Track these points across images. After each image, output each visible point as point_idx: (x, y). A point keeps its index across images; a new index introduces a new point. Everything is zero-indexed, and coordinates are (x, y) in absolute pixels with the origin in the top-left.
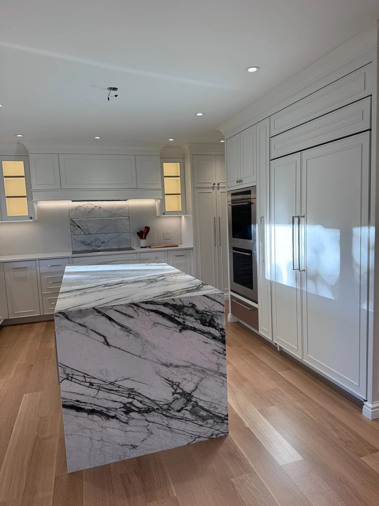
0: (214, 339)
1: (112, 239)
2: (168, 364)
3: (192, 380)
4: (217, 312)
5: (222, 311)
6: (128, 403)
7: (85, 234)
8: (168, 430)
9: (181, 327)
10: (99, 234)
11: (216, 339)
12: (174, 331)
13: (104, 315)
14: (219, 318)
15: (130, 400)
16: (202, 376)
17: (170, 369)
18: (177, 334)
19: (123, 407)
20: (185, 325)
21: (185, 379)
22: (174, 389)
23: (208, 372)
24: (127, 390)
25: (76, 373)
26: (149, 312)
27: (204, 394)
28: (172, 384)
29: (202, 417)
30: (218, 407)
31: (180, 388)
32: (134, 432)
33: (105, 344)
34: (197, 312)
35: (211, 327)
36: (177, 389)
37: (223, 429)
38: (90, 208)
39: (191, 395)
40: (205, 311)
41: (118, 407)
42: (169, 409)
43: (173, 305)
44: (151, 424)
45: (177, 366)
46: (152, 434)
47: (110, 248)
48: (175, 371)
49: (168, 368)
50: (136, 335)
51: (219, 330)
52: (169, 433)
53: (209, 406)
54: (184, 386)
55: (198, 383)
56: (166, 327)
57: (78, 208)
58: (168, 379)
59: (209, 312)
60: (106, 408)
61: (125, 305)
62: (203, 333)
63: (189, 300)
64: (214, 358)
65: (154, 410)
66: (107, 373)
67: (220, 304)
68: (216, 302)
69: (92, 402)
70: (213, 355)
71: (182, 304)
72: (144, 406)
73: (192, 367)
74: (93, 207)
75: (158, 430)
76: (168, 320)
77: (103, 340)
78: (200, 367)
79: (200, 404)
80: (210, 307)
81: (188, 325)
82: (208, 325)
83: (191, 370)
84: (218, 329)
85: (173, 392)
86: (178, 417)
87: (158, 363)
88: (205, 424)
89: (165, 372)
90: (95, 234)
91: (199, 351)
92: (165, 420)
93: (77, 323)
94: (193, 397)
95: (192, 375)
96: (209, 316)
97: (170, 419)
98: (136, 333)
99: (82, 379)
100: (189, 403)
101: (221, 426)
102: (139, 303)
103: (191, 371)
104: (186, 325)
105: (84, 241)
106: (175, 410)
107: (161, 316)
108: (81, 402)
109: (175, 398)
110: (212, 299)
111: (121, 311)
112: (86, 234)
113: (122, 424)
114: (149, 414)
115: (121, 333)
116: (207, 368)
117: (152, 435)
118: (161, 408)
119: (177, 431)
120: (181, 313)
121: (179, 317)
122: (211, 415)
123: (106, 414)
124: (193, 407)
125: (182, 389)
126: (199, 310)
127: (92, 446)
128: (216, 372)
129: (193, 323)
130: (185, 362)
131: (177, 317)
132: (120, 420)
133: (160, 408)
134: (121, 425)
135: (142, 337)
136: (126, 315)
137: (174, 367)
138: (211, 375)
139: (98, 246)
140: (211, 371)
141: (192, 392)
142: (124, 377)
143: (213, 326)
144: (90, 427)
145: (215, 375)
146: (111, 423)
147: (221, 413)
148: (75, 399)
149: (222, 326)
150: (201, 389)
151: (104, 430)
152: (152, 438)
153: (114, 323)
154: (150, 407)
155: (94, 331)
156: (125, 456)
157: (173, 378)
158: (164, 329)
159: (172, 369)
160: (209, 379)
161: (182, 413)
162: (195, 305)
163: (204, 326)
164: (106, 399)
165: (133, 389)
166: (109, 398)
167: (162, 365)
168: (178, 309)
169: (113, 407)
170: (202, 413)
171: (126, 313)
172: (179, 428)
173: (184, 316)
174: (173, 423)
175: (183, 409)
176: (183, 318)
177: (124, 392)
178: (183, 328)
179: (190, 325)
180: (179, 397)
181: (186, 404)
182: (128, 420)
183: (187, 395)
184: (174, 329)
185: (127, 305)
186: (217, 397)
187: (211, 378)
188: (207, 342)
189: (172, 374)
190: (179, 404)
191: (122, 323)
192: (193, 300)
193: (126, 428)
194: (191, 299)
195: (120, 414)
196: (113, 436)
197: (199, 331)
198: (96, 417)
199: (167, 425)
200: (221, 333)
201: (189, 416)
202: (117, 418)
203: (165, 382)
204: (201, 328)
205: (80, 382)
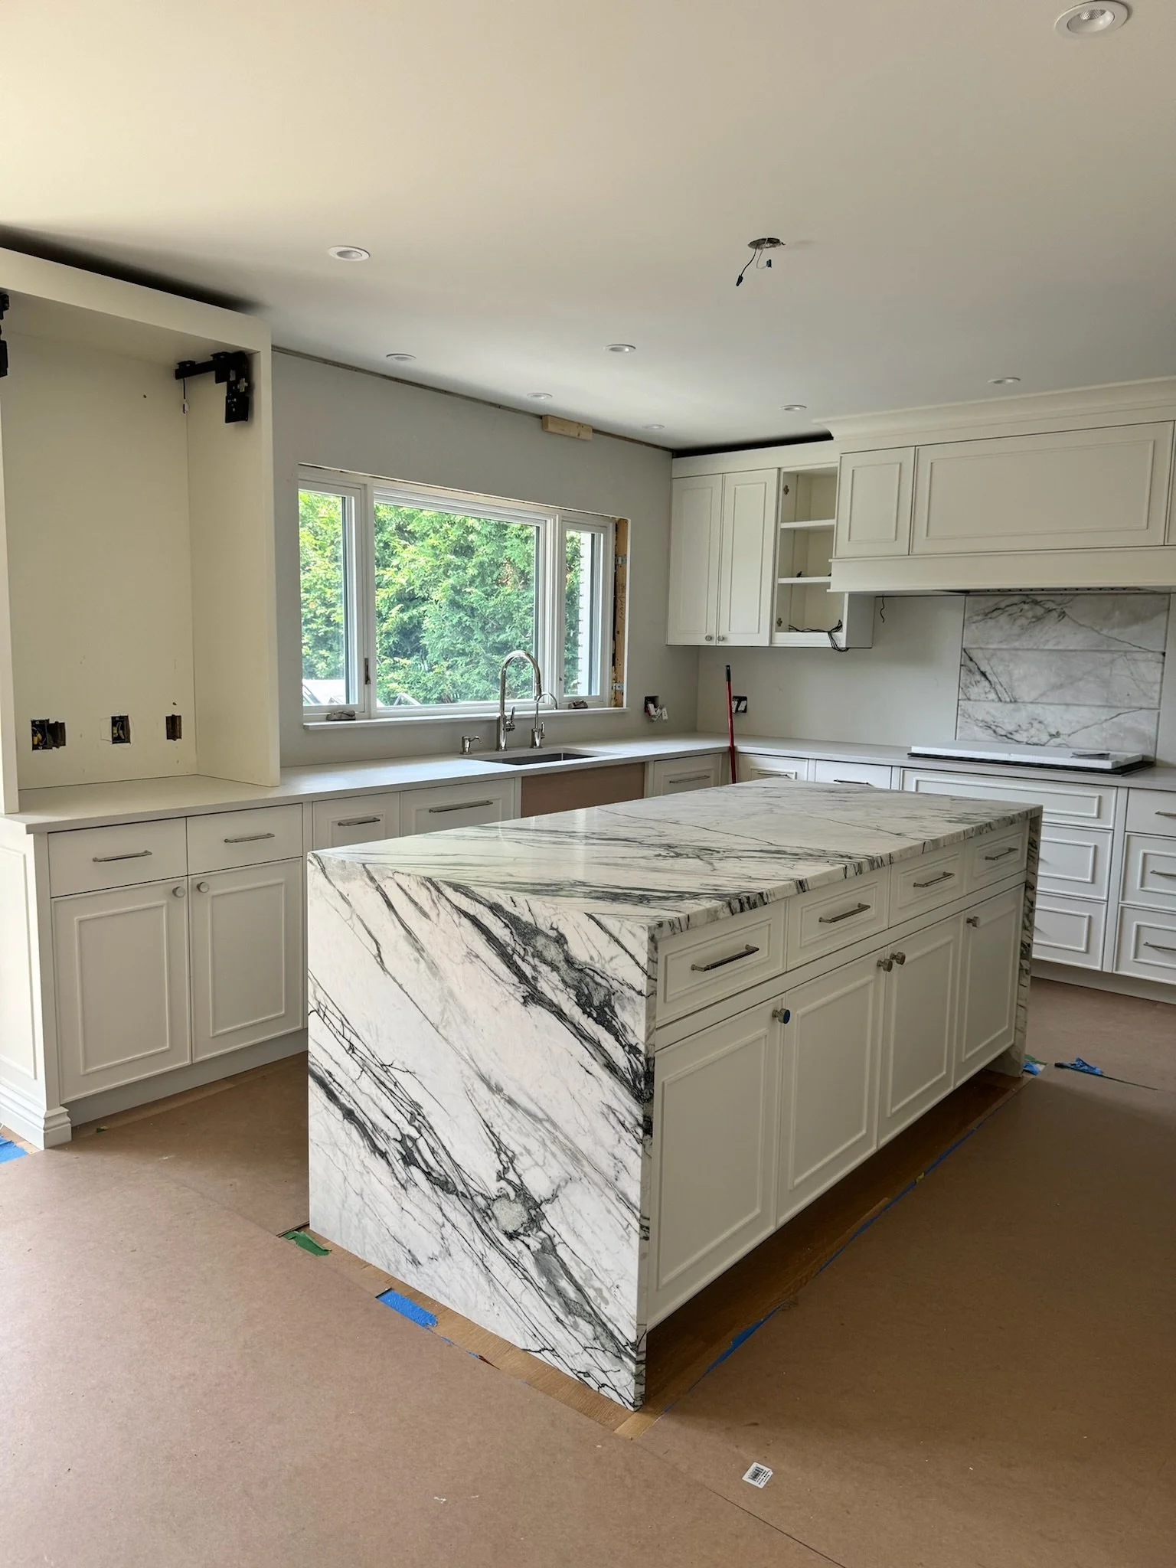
0: (611, 1072)
1: (1088, 727)
2: (493, 1083)
3: (544, 1164)
4: (622, 985)
5: (637, 988)
6: (411, 1138)
7: (1001, 701)
8: (482, 1271)
9: (527, 991)
10: (1043, 705)
11: (616, 1073)
12: (510, 993)
13: (378, 888)
14: (629, 1008)
15: (414, 1134)
16: (571, 1169)
17: (497, 1098)
18: (516, 1006)
19: (400, 1142)
20: (536, 989)
21: (529, 1152)
22: (501, 1161)
23: (588, 1169)
24: (410, 1103)
25: (331, 1007)
26: (460, 917)
27: (573, 1230)
28: (498, 1147)
29: (565, 1297)
30: (610, 1303)
31: (514, 1170)
32: (416, 1223)
33: (377, 962)
34: (569, 961)
35: (604, 1029)
36: (509, 1168)
37: (619, 1380)
38: (1030, 615)
39: (540, 1209)
40: (590, 969)
41: (392, 1135)
42: (488, 1215)
43: (513, 917)
44: (448, 1225)
45: (510, 1101)
46: (450, 1255)
48: (506, 1110)
49: (491, 1093)
50: (432, 968)
51: (627, 1048)
52: (483, 1281)
53: (583, 1275)
54: (524, 1171)
55: (559, 1186)
56: (493, 975)
57: (989, 616)
58: (490, 1125)
59: (601, 977)
60: (371, 1123)
61: (415, 878)
62: (580, 1034)
63: (550, 917)
64: (607, 1133)
65: (454, 1191)
66: (377, 1035)
67: (634, 963)
68: (624, 952)
69: (351, 1094)
70: (602, 1122)
71: (533, 923)
72: (438, 1168)
73: (547, 1125)
74: (1040, 611)
75: (462, 1254)
76: (498, 955)
77: (375, 952)
78: (567, 1137)
79: (561, 1250)
80: (603, 962)
81: (544, 991)
82: (595, 1015)
83: (544, 1133)
84: (624, 1043)
85: (499, 1171)
86: (507, 1252)
87: (472, 1068)
88: (572, 1326)
89: (485, 1102)
90: (1032, 703)
91: (568, 1088)
92: (477, 1239)
93: (338, 891)
94: (545, 1220)
95: (546, 1150)
96: (599, 987)
97: (488, 1244)
98: (433, 963)
99: (338, 1024)
100: (535, 1230)
101: (613, 1365)
102: (442, 884)
103: (545, 1138)
104: (539, 989)
106: (500, 1228)
107: (484, 937)
108: (334, 1081)
109: (504, 1192)
110: (611, 935)
111: (408, 891)
112: (1003, 699)
113: (396, 1183)
114: (447, 1197)
115: (406, 948)
116: (585, 1152)
117: (450, 1258)
118: (472, 1199)
119: (502, 1291)
120: (530, 949)
121: (524, 960)
122: (588, 1309)
123: (371, 1137)
124: (543, 1249)
125: (519, 1176)
126: (575, 958)
127: (346, 1197)
128: (611, 1184)
129: (556, 991)
130: (532, 1100)
131: (519, 955)
132: (393, 1173)
133: (469, 1196)
134: (395, 1186)
135: (442, 978)
136: (416, 904)
137: (505, 1100)
138: (596, 1184)
140: (596, 1169)
141: (542, 1202)
142: (403, 1063)
143: (610, 1029)
144: (344, 1149)
145: (607, 1191)
146: (377, 1165)
147: (615, 1325)
148: (327, 1068)
149: (634, 1038)
150: (566, 1209)
151: (365, 1172)
152: (448, 1266)
153: (394, 917)
154: (450, 1177)
155: (362, 921)
156: (398, 1269)
157: (502, 1132)
158: (488, 978)
159: (500, 1101)
160: (590, 1193)
161: (515, 1246)
162: (565, 939)
163: (586, 1016)
164: (372, 1099)
165: (420, 1106)
166: (378, 1102)
167: (479, 1079)
168: (522, 935)
169: (383, 1128)
170: (564, 1283)
171: (416, 899)
172: (507, 1286)
173: (536, 959)
174: (494, 1258)
175: (519, 1238)
176: (533, 964)
177: (404, 1104)
178: (530, 994)
179: (550, 994)
180: (512, 1195)
181: (527, 1229)
182: (406, 1181)
183: (530, 1202)
184: (511, 989)
185: (419, 879)
186: (606, 1262)
187: (594, 1191)
188: (590, 1071)
189: (499, 1116)
190: (511, 1215)
191: (408, 922)
192: (559, 920)
193: (403, 1198)
194: (554, 915)
195: (394, 1156)
196: (380, 1203)
197: (572, 1023)
198: (355, 1134)
199: (482, 1258)
200: (632, 1060)
201: (533, 1272)
202: (388, 1160)
203: (483, 1132)
204: (577, 1018)
205: (334, 1031)
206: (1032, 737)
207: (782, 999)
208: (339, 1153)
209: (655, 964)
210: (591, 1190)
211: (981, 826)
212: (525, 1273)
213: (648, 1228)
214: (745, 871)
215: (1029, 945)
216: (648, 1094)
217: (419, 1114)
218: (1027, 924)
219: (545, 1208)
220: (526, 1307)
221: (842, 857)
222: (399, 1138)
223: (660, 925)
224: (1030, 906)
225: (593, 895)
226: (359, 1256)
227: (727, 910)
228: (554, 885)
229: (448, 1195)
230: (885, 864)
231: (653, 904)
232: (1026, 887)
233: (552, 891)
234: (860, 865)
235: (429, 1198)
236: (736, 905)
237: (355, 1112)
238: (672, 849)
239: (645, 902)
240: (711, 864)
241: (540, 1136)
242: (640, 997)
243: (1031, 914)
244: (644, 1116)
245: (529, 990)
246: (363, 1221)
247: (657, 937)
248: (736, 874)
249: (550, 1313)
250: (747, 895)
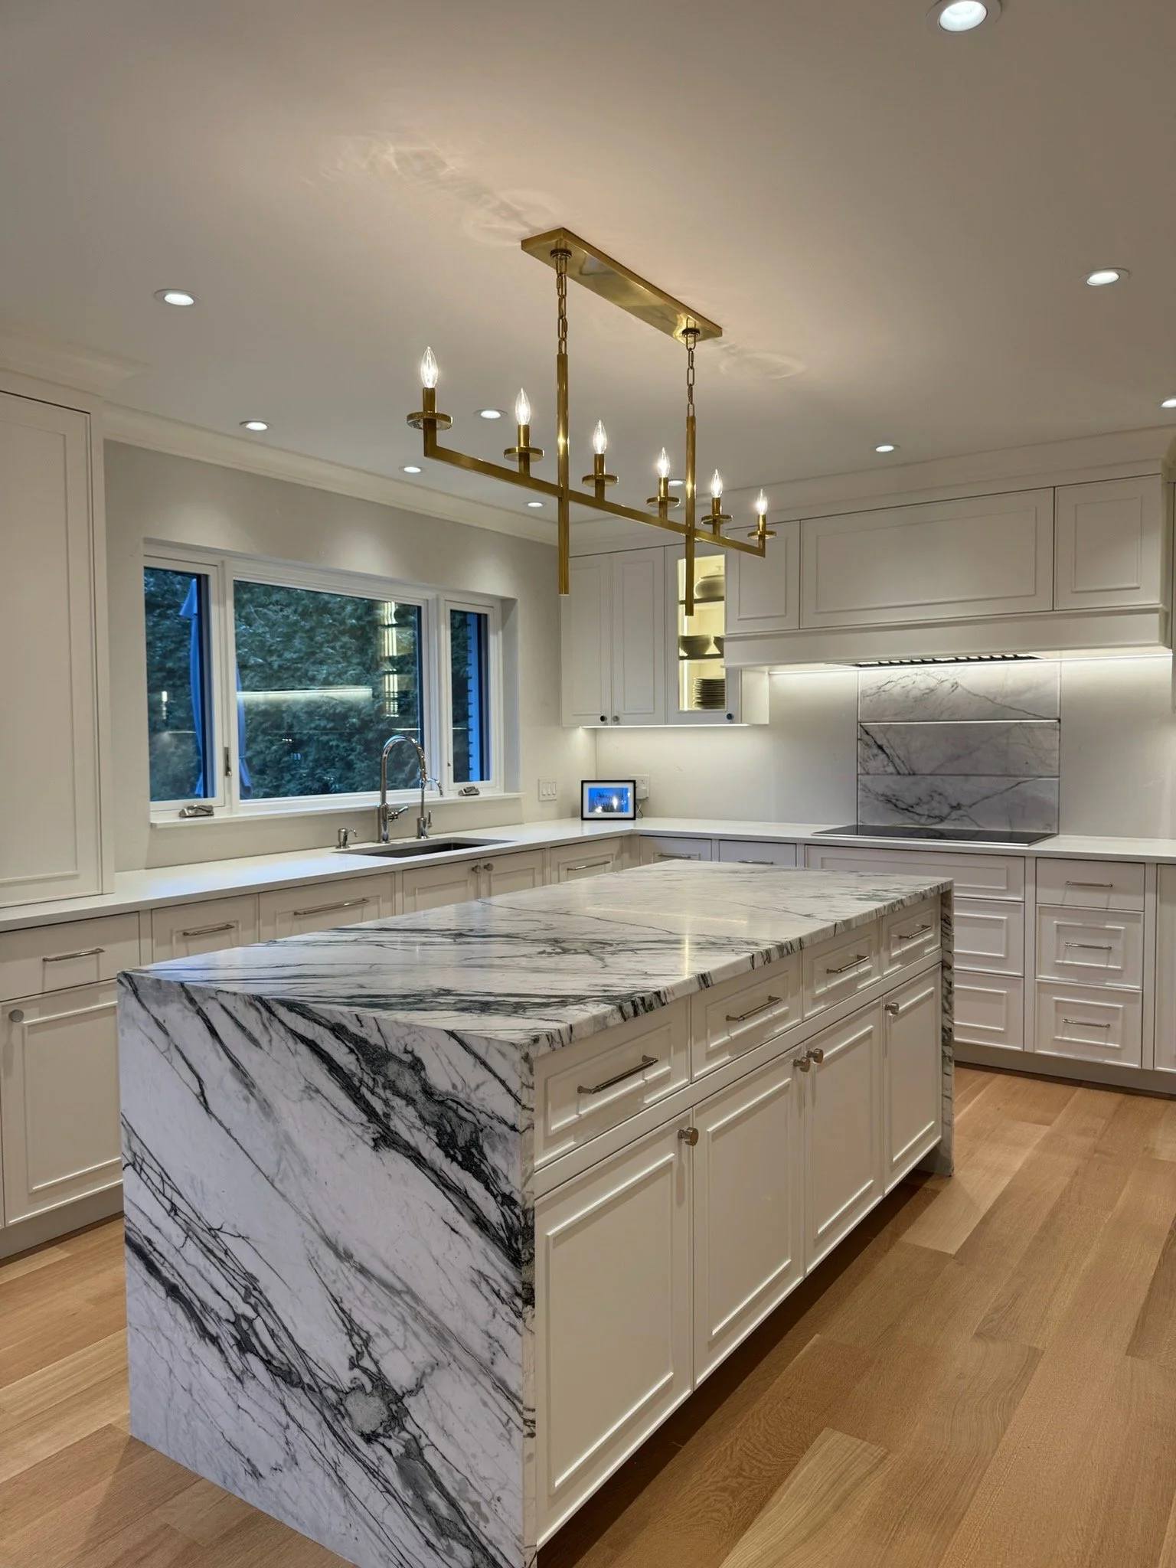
0: (481, 1228)
1: (987, 798)
2: (341, 1249)
3: (405, 1347)
4: (492, 1119)
5: (510, 1122)
6: (244, 1317)
7: (899, 774)
8: (335, 1483)
9: (378, 1132)
10: (942, 777)
11: (488, 1230)
12: (358, 1136)
13: (200, 1012)
14: (500, 1147)
15: (251, 1314)
16: (436, 1352)
17: (345, 1267)
18: (365, 1151)
19: (233, 1323)
20: (388, 1128)
21: (386, 1332)
22: (353, 1345)
23: (457, 1351)
24: (243, 1275)
25: (148, 1159)
26: (296, 1043)
27: (443, 1428)
28: (349, 1327)
29: (436, 1514)
30: (490, 1520)
31: (370, 1354)
32: (255, 1424)
33: (201, 1102)
34: (428, 1091)
35: (470, 1175)
36: (363, 1352)
38: (923, 686)
39: (402, 1403)
40: (453, 1100)
41: (224, 1316)
42: (340, 1412)
43: (358, 1040)
44: (293, 1426)
45: (362, 1270)
46: (297, 1464)
47: (977, 829)
48: (358, 1282)
49: (338, 1260)
50: (265, 1108)
51: (499, 1199)
52: (336, 1495)
53: (458, 1488)
54: (381, 1356)
55: (424, 1374)
56: (336, 1114)
57: (883, 689)
58: (339, 1300)
59: (467, 1110)
60: (199, 1300)
61: (242, 997)
62: (443, 1183)
63: (403, 1038)
64: (479, 1305)
65: (299, 1384)
66: (203, 1193)
67: (504, 1090)
68: (491, 1076)
69: (174, 1265)
70: (475, 1291)
71: (384, 1046)
72: (279, 1355)
73: (407, 1298)
74: (932, 683)
75: (311, 1463)
76: (342, 1087)
77: (197, 1090)
78: (431, 1313)
79: (429, 1455)
80: (468, 1090)
81: (398, 1131)
82: (460, 1159)
83: (403, 1308)
84: (495, 1192)
85: (352, 1357)
86: (364, 1458)
87: (314, 1229)
88: (445, 1552)
89: (332, 1271)
90: (930, 775)
91: (430, 1252)
92: (328, 1442)
93: (153, 1016)
94: (409, 1417)
95: (406, 1330)
96: (464, 1123)
97: (342, 1450)
98: (265, 1101)
99: (157, 1180)
100: (397, 1429)
102: (274, 1002)
103: (406, 1314)
104: (392, 1128)
105: (894, 796)
106: (356, 1428)
107: (325, 1066)
108: (155, 1250)
109: (358, 1382)
110: (476, 1056)
111: (235, 1014)
112: (901, 772)
113: (230, 1375)
114: (290, 1390)
115: (232, 1084)
116: (453, 1330)
117: (296, 1467)
118: (321, 1392)
119: (360, 1508)
120: (380, 1079)
121: (373, 1093)
122: (464, 1529)
123: (198, 1316)
124: (408, 1454)
125: (376, 1363)
126: (435, 1088)
127: (172, 1394)
128: (484, 1368)
129: (412, 1130)
130: (387, 1267)
131: (368, 1087)
132: (227, 1361)
133: (317, 1390)
134: (228, 1378)
135: (277, 1121)
136: (243, 1029)
137: (356, 1268)
138: (468, 1370)
139: (935, 817)
140: (468, 1351)
141: (404, 1394)
142: (235, 1226)
143: (479, 1175)
144: (169, 1334)
145: (481, 1377)
146: (208, 1353)
147: (498, 1549)
148: (146, 1234)
149: (508, 1186)
150: (433, 1403)
151: (194, 1363)
152: (295, 1478)
153: (218, 1046)
154: (294, 1366)
155: (181, 1053)
156: (235, 1483)
157: (354, 1309)
158: (331, 1118)
159: (349, 1270)
160: (460, 1381)
161: (374, 1451)
162: (422, 1064)
163: (449, 1159)
164: (200, 1272)
165: (256, 1279)
166: (206, 1274)
167: (323, 1244)
168: (370, 1062)
169: (213, 1307)
170: (434, 1497)
171: (244, 1023)
172: (366, 1501)
173: (388, 1091)
174: (349, 1466)
175: (379, 1440)
176: (384, 1097)
177: (237, 1277)
178: (382, 1136)
179: (405, 1135)
180: (369, 1387)
181: (388, 1428)
182: (243, 1372)
183: (390, 1395)
184: (359, 1130)
185: (247, 998)
186: (484, 1470)
187: (466, 1380)
188: (457, 1230)
189: (349, 1289)
190: (367, 1412)
191: (235, 1052)
192: (414, 1041)
193: (239, 1393)
194: (409, 1034)
195: (227, 1342)
196: (213, 1400)
197: (432, 1170)
198: (181, 1316)
199: (335, 1466)
200: (505, 1213)
201: (397, 1483)
202: (220, 1346)
203: (329, 1306)
204: (438, 1163)
205: (153, 1188)
206: (933, 809)
207: (689, 1116)
208: (163, 1340)
209: (530, 1090)
210: (463, 1379)
211: (893, 903)
212: (387, 1484)
213: (533, 1422)
214: (640, 966)
215: (950, 1030)
216: (527, 1255)
217: (255, 1289)
218: (947, 1006)
219: (408, 1401)
220: (389, 1528)
221: (748, 943)
222: (232, 1319)
223: (536, 1040)
224: (948, 987)
225: (458, 1006)
226: (189, 1468)
227: (618, 1016)
228: (414, 995)
229: (291, 1388)
230: (796, 949)
231: (529, 1013)
232: (943, 967)
233: (409, 1003)
234: (768, 952)
235: (270, 1392)
236: (628, 1008)
237: (180, 1287)
238: (559, 945)
239: (520, 1011)
240: (602, 959)
241: (398, 1311)
242: (513, 1132)
243: (950, 996)
244: (523, 1283)
245: (380, 1130)
246: (192, 1423)
247: (532, 1055)
248: (630, 970)
249: (419, 1536)
250: (641, 995)
